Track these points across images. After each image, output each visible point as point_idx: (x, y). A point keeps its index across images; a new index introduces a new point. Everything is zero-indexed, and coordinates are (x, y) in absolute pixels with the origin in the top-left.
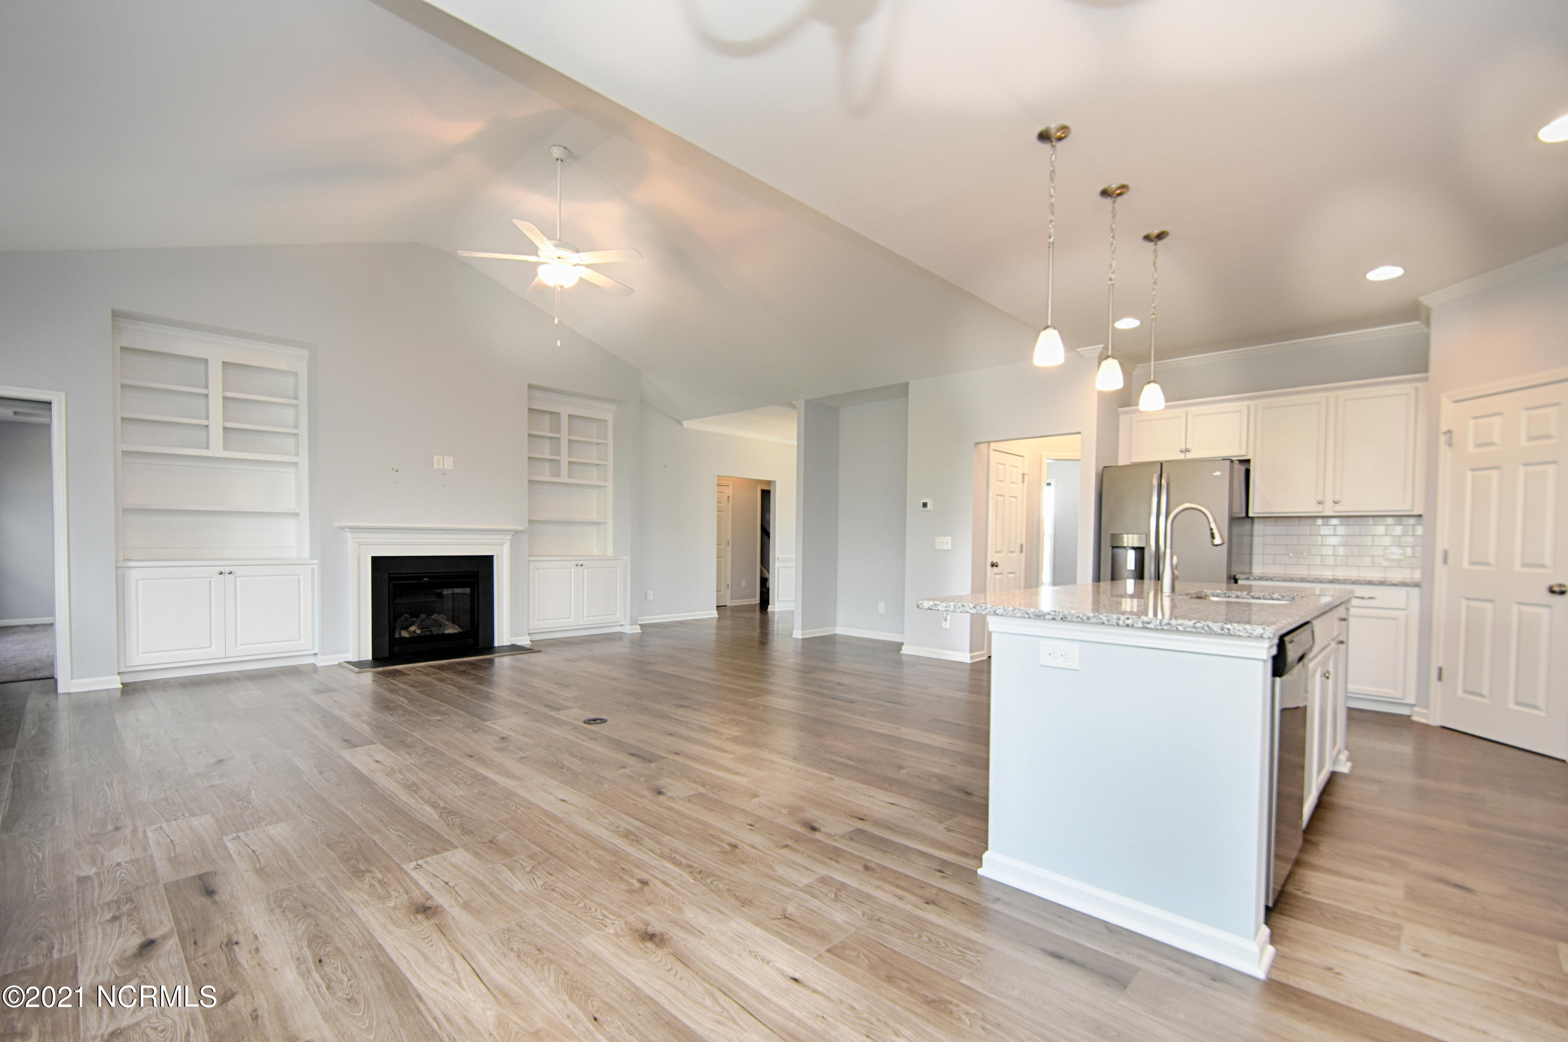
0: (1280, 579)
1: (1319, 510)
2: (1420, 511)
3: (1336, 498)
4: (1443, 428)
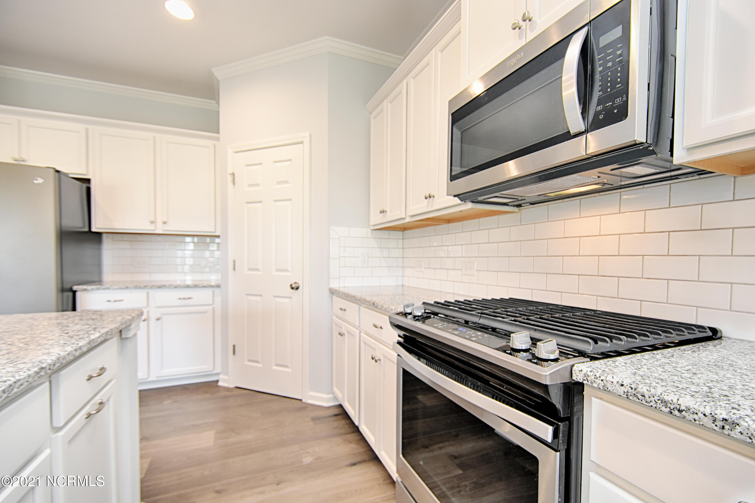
1: (152, 228)
2: (219, 233)
3: (164, 220)
4: (230, 171)
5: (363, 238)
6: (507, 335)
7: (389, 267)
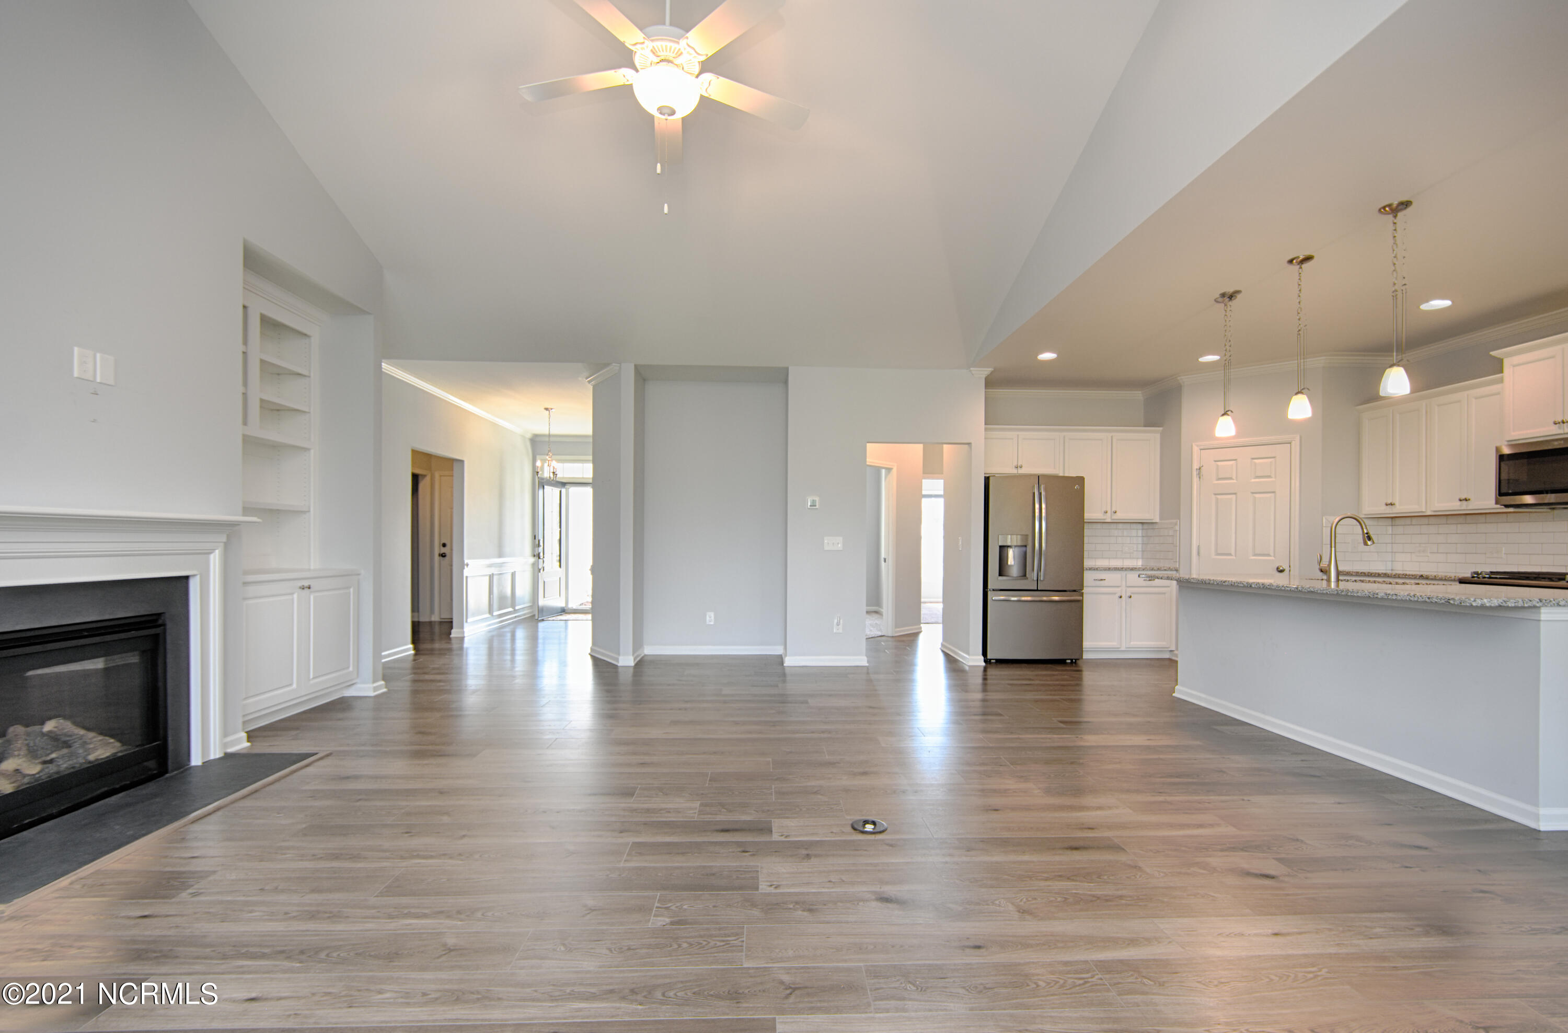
0: (1102, 569)
1: (1105, 518)
2: (1157, 520)
3: (1114, 509)
4: (1196, 466)
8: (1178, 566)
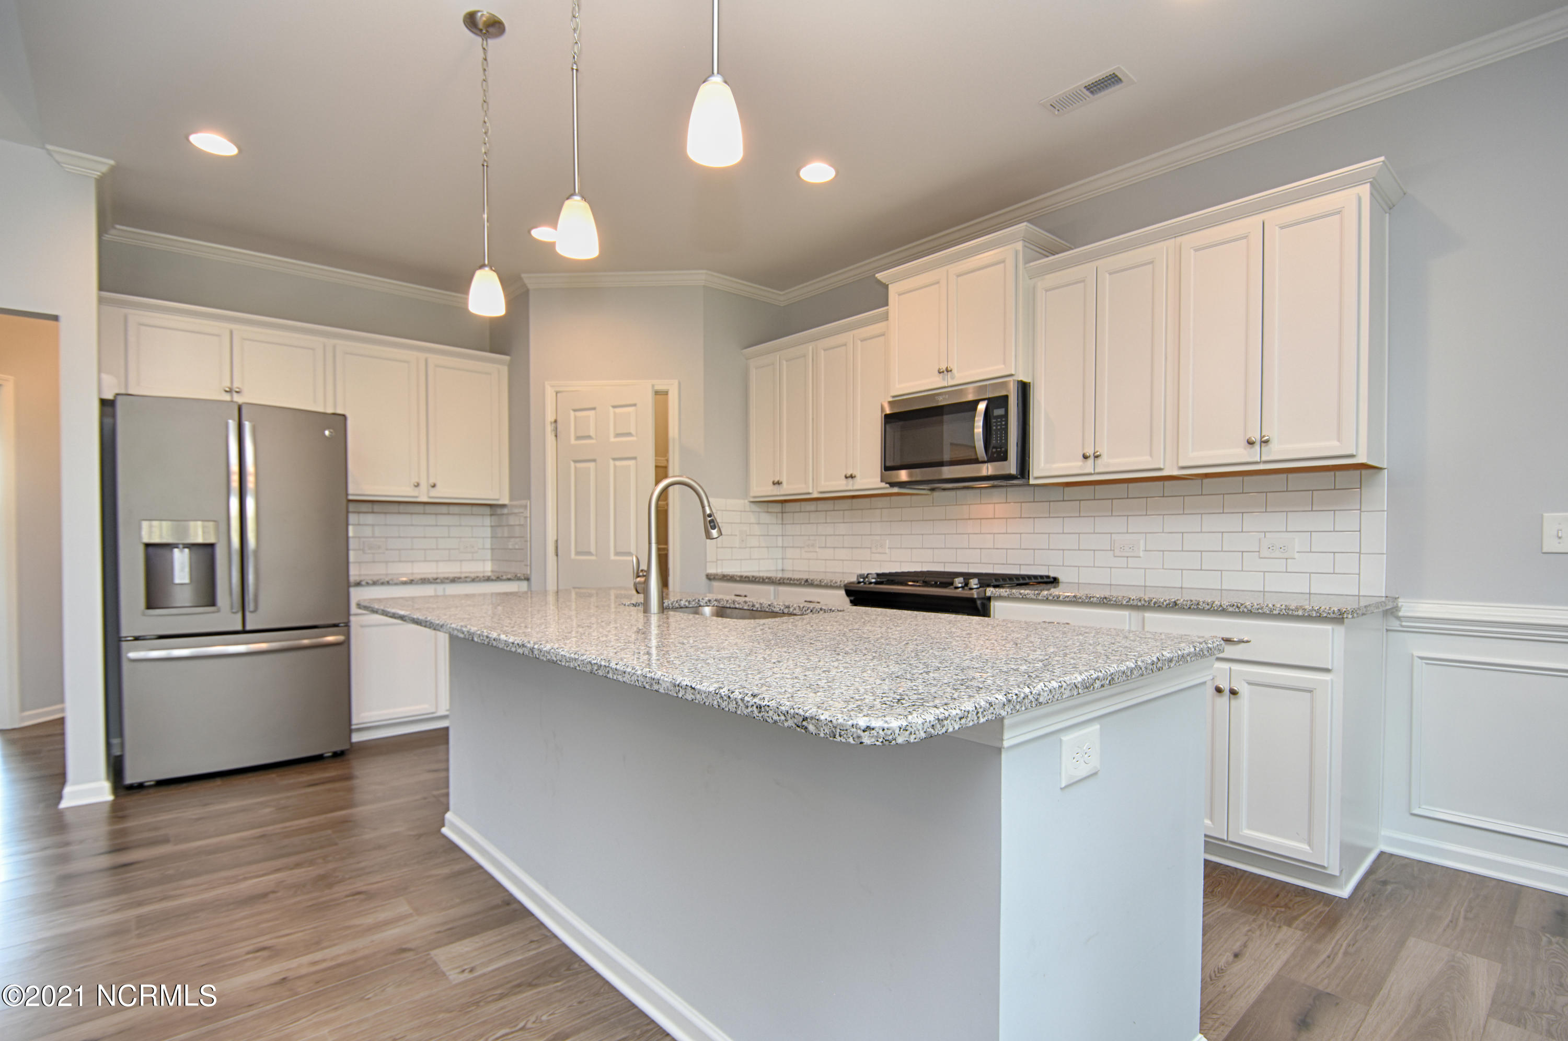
1: (416, 494)
2: (505, 501)
3: (432, 481)
4: (550, 417)
5: (741, 511)
6: (952, 584)
7: (768, 547)
8: (529, 572)
